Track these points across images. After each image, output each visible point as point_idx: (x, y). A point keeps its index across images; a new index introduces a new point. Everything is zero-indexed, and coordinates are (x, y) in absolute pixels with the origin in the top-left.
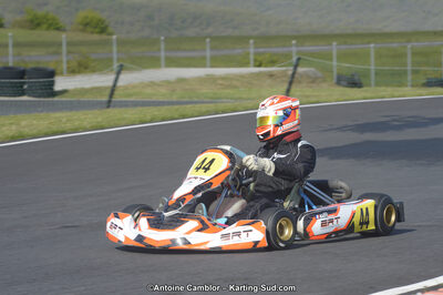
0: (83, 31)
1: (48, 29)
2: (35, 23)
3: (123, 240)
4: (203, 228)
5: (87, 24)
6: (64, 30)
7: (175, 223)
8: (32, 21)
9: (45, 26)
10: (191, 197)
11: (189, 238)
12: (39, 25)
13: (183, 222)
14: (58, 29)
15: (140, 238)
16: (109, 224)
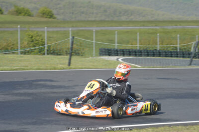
0: (42, 17)
1: (24, 15)
2: (18, 12)
3: (61, 111)
4: (89, 109)
5: (44, 14)
6: (33, 16)
7: (80, 106)
8: (17, 12)
9: (23, 14)
10: (86, 97)
11: (84, 112)
12: (20, 13)
13: (82, 106)
14: (29, 15)
15: (67, 111)
16: (55, 105)
